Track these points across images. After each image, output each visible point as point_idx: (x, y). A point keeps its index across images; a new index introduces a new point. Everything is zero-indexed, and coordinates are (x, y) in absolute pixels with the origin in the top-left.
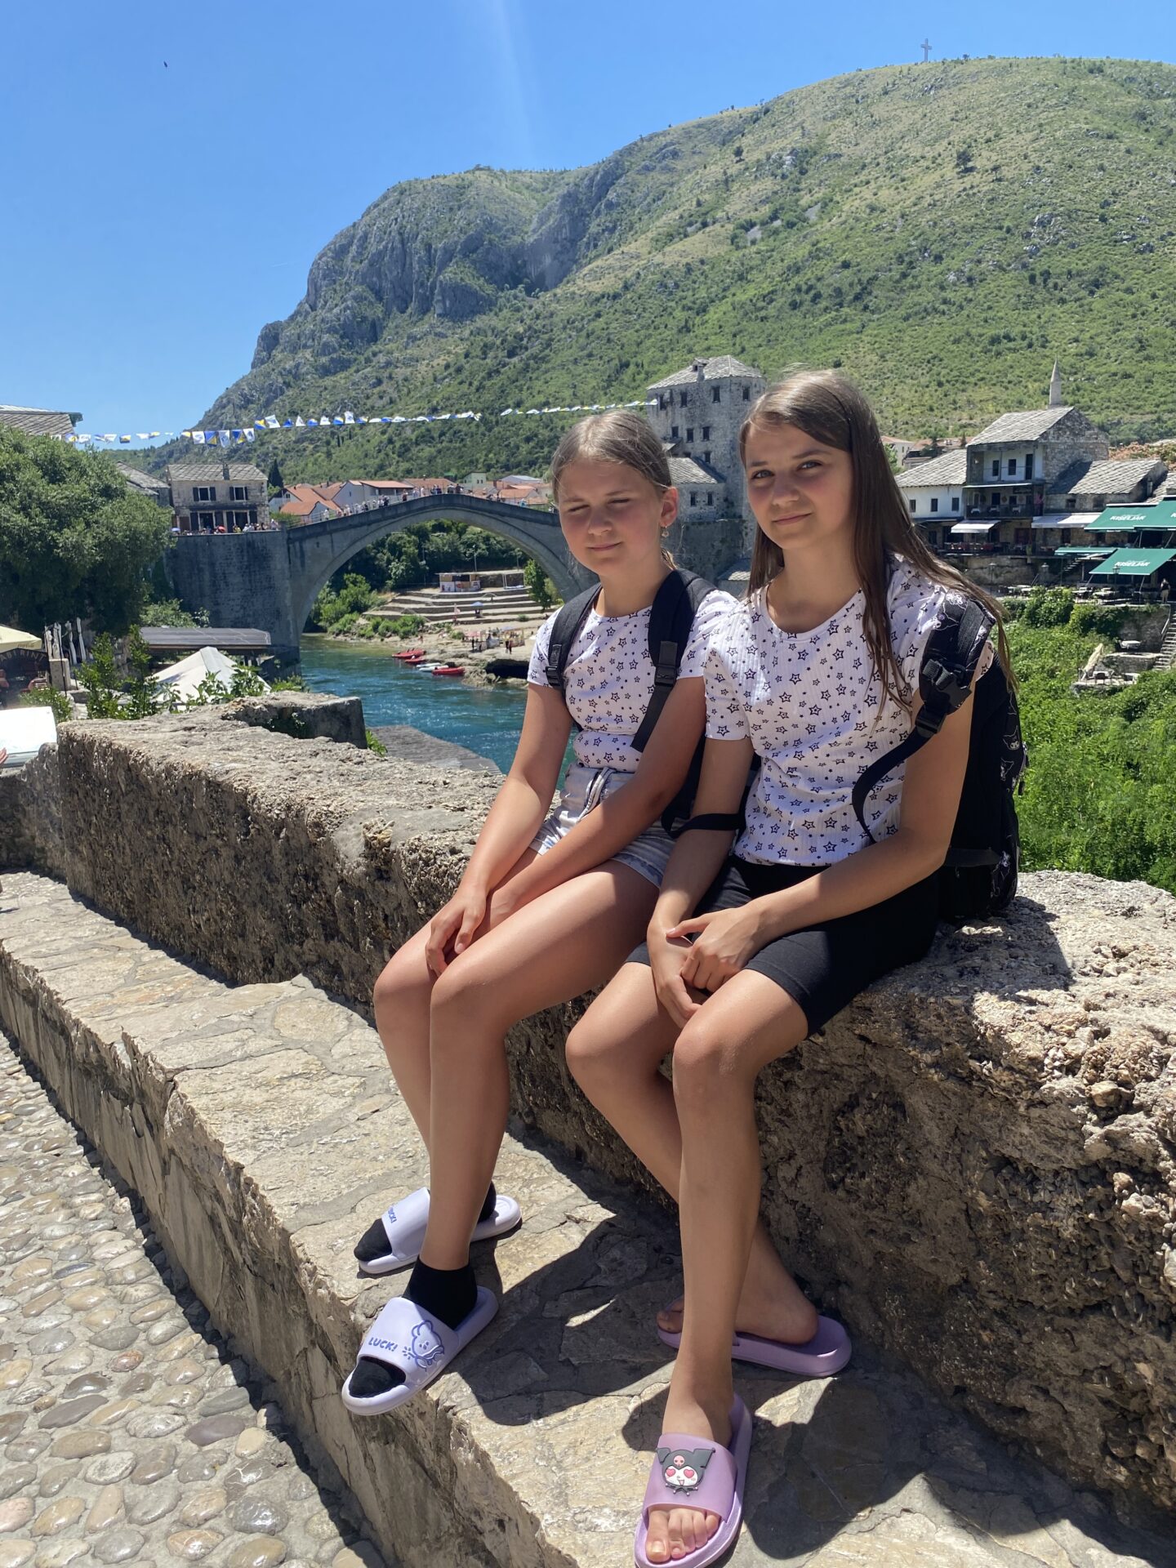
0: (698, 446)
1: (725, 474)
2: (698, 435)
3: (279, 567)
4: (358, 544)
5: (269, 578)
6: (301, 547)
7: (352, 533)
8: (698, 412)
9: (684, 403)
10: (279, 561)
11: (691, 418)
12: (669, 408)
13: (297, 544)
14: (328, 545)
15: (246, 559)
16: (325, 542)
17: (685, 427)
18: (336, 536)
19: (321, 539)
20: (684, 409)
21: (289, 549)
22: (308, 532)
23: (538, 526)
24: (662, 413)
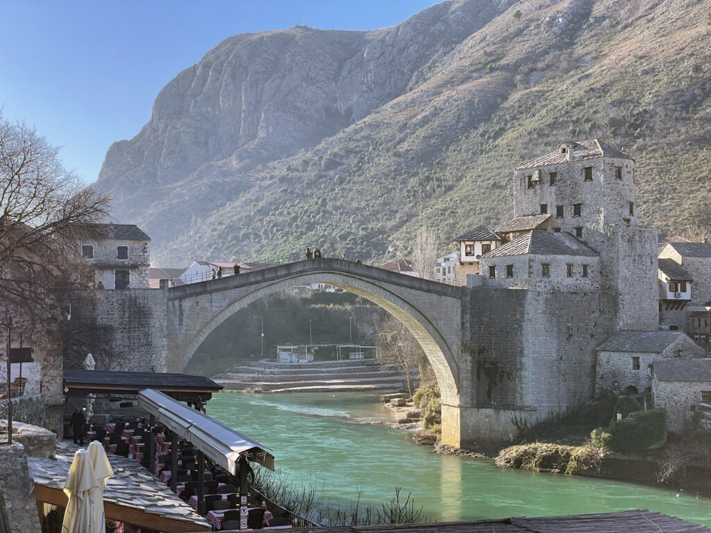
0: (569, 220)
1: (598, 248)
2: (568, 212)
3: (157, 325)
4: (237, 304)
5: (147, 335)
6: (180, 306)
7: (232, 293)
8: (569, 190)
9: (552, 182)
10: (158, 319)
11: (561, 195)
12: (538, 187)
13: (177, 302)
14: (207, 305)
15: (127, 315)
16: (204, 300)
17: (555, 204)
18: (215, 296)
19: (199, 298)
20: (554, 188)
21: (168, 308)
22: (188, 292)
23: (413, 291)
24: (532, 191)
